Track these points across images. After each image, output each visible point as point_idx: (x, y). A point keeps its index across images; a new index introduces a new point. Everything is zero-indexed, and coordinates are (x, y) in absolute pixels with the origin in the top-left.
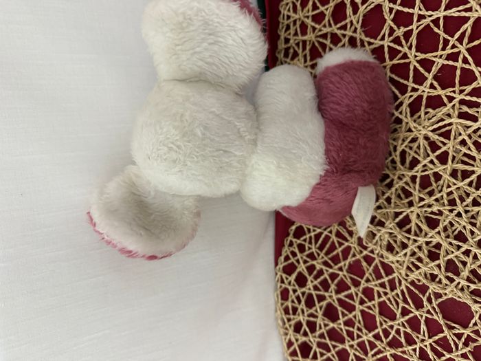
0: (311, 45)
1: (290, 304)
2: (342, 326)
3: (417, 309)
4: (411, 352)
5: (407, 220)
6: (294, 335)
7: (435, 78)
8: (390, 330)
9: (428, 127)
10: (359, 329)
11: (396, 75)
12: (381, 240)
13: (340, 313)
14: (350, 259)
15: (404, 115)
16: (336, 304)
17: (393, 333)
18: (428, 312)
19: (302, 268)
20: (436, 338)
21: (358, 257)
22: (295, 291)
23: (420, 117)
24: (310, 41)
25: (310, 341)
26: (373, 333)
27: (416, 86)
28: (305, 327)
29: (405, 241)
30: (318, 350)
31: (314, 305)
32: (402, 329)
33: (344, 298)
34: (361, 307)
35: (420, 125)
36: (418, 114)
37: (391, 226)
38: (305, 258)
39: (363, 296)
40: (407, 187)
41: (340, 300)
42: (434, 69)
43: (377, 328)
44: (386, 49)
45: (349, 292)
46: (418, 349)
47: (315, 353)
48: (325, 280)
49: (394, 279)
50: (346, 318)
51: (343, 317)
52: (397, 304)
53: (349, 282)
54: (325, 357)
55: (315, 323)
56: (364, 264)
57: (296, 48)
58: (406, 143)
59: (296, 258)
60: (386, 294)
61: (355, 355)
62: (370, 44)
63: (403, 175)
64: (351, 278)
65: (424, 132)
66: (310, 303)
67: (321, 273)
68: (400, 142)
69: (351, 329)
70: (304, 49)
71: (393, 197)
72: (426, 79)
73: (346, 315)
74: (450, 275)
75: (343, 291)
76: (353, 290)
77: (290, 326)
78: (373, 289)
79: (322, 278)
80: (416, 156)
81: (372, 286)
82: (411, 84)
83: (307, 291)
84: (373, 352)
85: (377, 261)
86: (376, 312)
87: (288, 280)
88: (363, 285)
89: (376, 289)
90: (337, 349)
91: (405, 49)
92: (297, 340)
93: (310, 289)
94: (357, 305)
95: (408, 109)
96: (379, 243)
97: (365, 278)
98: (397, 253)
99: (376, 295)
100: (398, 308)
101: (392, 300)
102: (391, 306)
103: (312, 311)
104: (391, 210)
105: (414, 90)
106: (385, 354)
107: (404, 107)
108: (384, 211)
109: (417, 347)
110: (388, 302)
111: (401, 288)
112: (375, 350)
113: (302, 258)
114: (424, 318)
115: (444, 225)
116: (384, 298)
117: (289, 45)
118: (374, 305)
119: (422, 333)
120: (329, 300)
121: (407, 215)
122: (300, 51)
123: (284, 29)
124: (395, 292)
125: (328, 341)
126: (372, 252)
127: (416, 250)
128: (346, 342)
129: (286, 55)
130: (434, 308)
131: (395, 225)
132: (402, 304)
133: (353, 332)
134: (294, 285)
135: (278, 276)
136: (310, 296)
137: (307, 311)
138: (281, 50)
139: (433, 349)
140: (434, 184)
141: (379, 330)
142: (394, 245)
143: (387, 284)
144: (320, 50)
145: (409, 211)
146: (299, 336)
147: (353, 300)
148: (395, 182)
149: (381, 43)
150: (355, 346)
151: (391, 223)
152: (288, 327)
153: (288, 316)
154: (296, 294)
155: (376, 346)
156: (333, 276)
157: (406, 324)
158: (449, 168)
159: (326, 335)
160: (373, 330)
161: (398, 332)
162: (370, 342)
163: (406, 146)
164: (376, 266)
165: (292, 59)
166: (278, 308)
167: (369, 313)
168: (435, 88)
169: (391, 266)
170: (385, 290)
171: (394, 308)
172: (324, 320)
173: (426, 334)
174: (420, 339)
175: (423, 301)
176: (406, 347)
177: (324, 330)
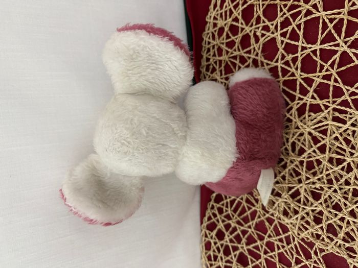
0: (225, 63)
1: (212, 253)
3: (307, 259)
5: (297, 193)
7: (315, 91)
9: (311, 126)
11: (287, 87)
12: (279, 206)
13: (249, 260)
14: (256, 220)
15: (294, 116)
16: (246, 253)
18: (315, 262)
19: (221, 226)
21: (262, 218)
22: (215, 243)
23: (305, 118)
24: (225, 60)
27: (302, 97)
29: (297, 208)
31: (230, 254)
33: (252, 249)
34: (265, 256)
35: (305, 124)
36: (304, 116)
37: (286, 197)
38: (223, 218)
39: (266, 248)
40: (297, 169)
41: (249, 250)
42: (314, 85)
44: (279, 69)
45: (256, 244)
48: (238, 235)
49: (289, 236)
50: (254, 264)
51: (252, 263)
52: (292, 255)
53: (256, 237)
56: (267, 224)
57: (215, 65)
58: (295, 137)
59: (216, 218)
60: (283, 247)
62: (268, 64)
63: (294, 160)
64: (257, 234)
65: (308, 130)
66: (227, 252)
67: (235, 229)
68: (291, 136)
70: (220, 66)
71: (287, 175)
72: (309, 91)
73: (254, 262)
74: (330, 235)
75: (252, 244)
76: (259, 243)
78: (274, 243)
79: (236, 233)
80: (303, 147)
81: (273, 241)
82: (298, 95)
83: (225, 243)
85: (276, 222)
86: (276, 260)
87: (211, 235)
88: (266, 239)
89: (276, 243)
91: (293, 70)
93: (227, 242)
94: (262, 254)
95: (296, 113)
96: (278, 209)
97: (268, 234)
98: (291, 217)
99: (276, 247)
100: (293, 258)
101: (288, 252)
102: (287, 256)
103: (229, 258)
104: (286, 186)
105: (300, 99)
107: (293, 111)
108: (280, 185)
110: (285, 253)
111: (295, 243)
113: (221, 218)
114: (312, 266)
115: (325, 198)
116: (282, 250)
117: (209, 63)
118: (275, 255)
120: (241, 250)
121: (298, 190)
122: (217, 67)
123: (206, 52)
124: (291, 245)
126: (272, 215)
127: (305, 216)
129: (207, 70)
130: (319, 259)
131: (289, 196)
132: (295, 256)
134: (215, 239)
135: (203, 232)
136: (227, 247)
137: (225, 258)
138: (204, 66)
140: (316, 167)
142: (289, 211)
143: (284, 240)
144: (232, 67)
145: (299, 186)
147: (260, 251)
148: (288, 165)
149: (276, 64)
151: (285, 195)
153: (210, 262)
154: (217, 245)
156: (244, 232)
158: (327, 157)
163: (295, 139)
164: (276, 226)
165: (212, 73)
166: (203, 256)
167: (271, 261)
168: (315, 99)
169: (287, 227)
170: (283, 244)
171: (289, 257)
172: (237, 265)
175: (311, 254)
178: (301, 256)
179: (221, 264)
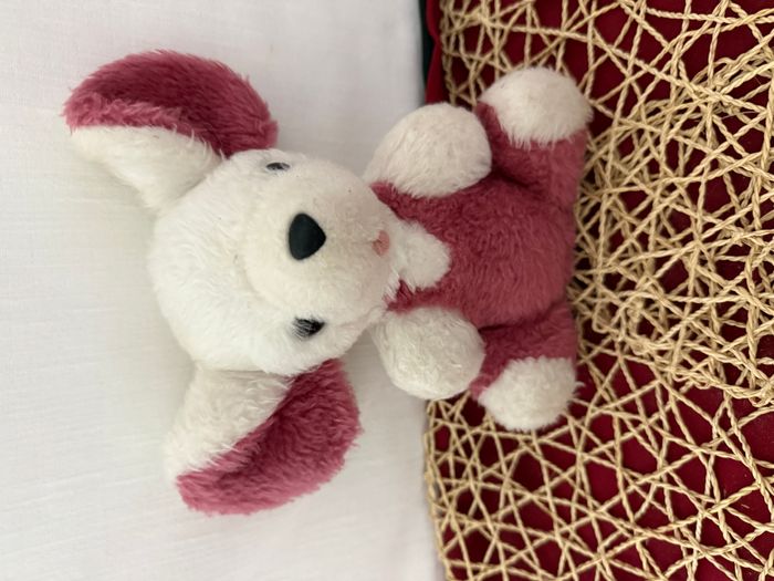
1: (450, 457)
2: (549, 498)
3: (699, 443)
4: (686, 532)
5: (679, 272)
6: (457, 518)
8: (642, 494)
9: (722, 88)
10: (582, 501)
12: (627, 316)
13: (545, 472)
15: (675, 74)
16: (538, 455)
17: (649, 498)
18: (722, 447)
20: (737, 496)
21: (585, 359)
22: (461, 433)
23: (705, 76)
25: (487, 529)
26: (609, 504)
27: (699, 17)
28: (478, 501)
29: (676, 310)
30: (501, 546)
31: (497, 460)
32: (667, 488)
33: (552, 443)
34: (587, 457)
35: (707, 86)
36: (702, 73)
37: (647, 285)
39: (591, 435)
40: (680, 209)
41: (544, 447)
43: (616, 492)
45: (564, 429)
46: (699, 525)
47: (496, 552)
49: (653, 391)
50: (557, 481)
51: (551, 479)
52: (659, 439)
54: (514, 559)
55: (496, 495)
56: (595, 372)
58: (676, 129)
60: (636, 423)
61: (571, 551)
63: (673, 184)
65: (714, 98)
66: (489, 456)
68: (666, 125)
69: (565, 502)
71: (652, 232)
73: (557, 475)
75: (552, 430)
76: (571, 425)
77: (450, 499)
78: (610, 418)
80: (700, 147)
81: (609, 413)
82: (687, 16)
83: (484, 433)
84: (607, 542)
85: (620, 362)
86: (617, 462)
87: (450, 413)
88: (593, 411)
89: (617, 415)
90: (537, 543)
92: (462, 527)
93: (489, 429)
94: (579, 452)
95: (682, 66)
96: (624, 322)
97: (595, 399)
98: (660, 335)
99: (617, 428)
100: (660, 447)
101: (649, 433)
102: (646, 445)
103: (491, 471)
104: (648, 257)
105: (695, 25)
106: (631, 543)
107: (674, 62)
108: (635, 259)
109: (698, 520)
110: (640, 438)
111: (667, 408)
112: (613, 537)
114: (712, 460)
115: (754, 266)
116: (633, 433)
118: (612, 450)
119: (707, 491)
120: (524, 449)
121: (680, 262)
124: (656, 416)
125: (520, 528)
126: (611, 345)
127: (699, 326)
128: (556, 527)
129: (458, 5)
130: (734, 438)
131: (656, 283)
132: (668, 438)
133: (569, 509)
134: (460, 422)
135: (432, 404)
136: (490, 440)
137: (483, 471)
139: (730, 520)
140: (734, 197)
141: (622, 496)
142: (654, 323)
143: (639, 403)
145: (684, 250)
146: (465, 520)
147: (572, 445)
148: (656, 202)
150: (573, 535)
151: (647, 280)
152: (447, 502)
153: (446, 481)
154: (464, 438)
155: (614, 530)
157: (676, 477)
158: (766, 156)
159: (517, 515)
160: (609, 498)
161: (659, 496)
162: (601, 523)
163: (676, 134)
164: (619, 376)
166: (429, 463)
167: (602, 467)
168: (736, 15)
169: (647, 366)
170: (636, 417)
171: (651, 448)
172: (513, 487)
173: (717, 493)
174: (704, 504)
175: (711, 427)
176: (675, 523)
177: (513, 507)
179: (474, 485)
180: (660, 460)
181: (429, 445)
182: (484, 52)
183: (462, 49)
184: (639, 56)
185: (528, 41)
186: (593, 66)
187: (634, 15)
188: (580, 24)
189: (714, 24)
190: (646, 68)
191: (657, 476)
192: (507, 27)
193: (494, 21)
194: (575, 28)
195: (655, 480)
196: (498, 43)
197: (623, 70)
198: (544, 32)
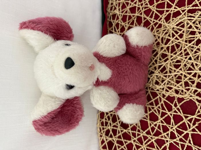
0: (122, 4)
1: (104, 120)
2: (130, 131)
3: (169, 111)
4: (166, 136)
6: (105, 137)
7: (176, 5)
9: (174, 24)
10: (139, 131)
12: (152, 80)
15: (163, 22)
17: (156, 128)
18: (175, 111)
20: (179, 124)
24: (122, 2)
25: (113, 140)
26: (146, 131)
27: (168, 9)
28: (111, 132)
30: (117, 145)
31: (116, 121)
32: (161, 124)
36: (169, 21)
37: (157, 72)
40: (164, 53)
42: (176, 2)
46: (169, 134)
47: (116, 146)
49: (158, 99)
52: (159, 111)
54: (120, 148)
55: (116, 130)
57: (116, 6)
60: (153, 108)
61: (136, 145)
65: (172, 27)
68: (161, 34)
69: (134, 132)
70: (119, 6)
71: (158, 59)
72: (172, 6)
77: (104, 132)
80: (169, 38)
82: (166, 9)
84: (145, 142)
85: (149, 92)
86: (148, 119)
89: (148, 106)
90: (127, 144)
96: (151, 82)
98: (161, 84)
99: (148, 110)
100: (159, 113)
101: (156, 110)
102: (156, 113)
103: (115, 124)
105: (167, 11)
106: (152, 141)
107: (163, 19)
109: (169, 132)
110: (154, 112)
111: (161, 103)
112: (147, 140)
114: (172, 115)
116: (153, 111)
117: (113, 5)
118: (147, 116)
121: (164, 66)
124: (158, 106)
125: (122, 140)
127: (170, 80)
128: (132, 139)
129: (111, 9)
130: (178, 109)
131: (159, 71)
132: (161, 111)
133: (135, 133)
136: (115, 116)
137: (113, 124)
138: (109, 8)
139: (178, 131)
140: (176, 49)
141: (150, 128)
143: (154, 102)
144: (126, 5)
146: (108, 138)
148: (159, 52)
150: (136, 141)
152: (103, 133)
153: (103, 127)
154: (108, 115)
155: (148, 138)
157: (163, 121)
158: (184, 39)
159: (121, 136)
160: (146, 129)
161: (159, 127)
162: (144, 137)
163: (163, 36)
164: (149, 95)
165: (114, 10)
166: (98, 122)
168: (177, 9)
169: (156, 93)
170: (153, 106)
171: (157, 114)
172: (121, 128)
173: (174, 124)
174: (171, 127)
175: (172, 107)
176: (163, 134)
177: (121, 134)
178: (165, 110)
179: (110, 128)
180: (159, 117)
181: (99, 117)
182: (117, 20)
183: (111, 19)
184: (154, 19)
185: (128, 17)
186: (143, 22)
187: (153, 10)
188: (140, 13)
189: (172, 11)
190: (156, 21)
191: (158, 121)
192: (123, 14)
193: (120, 13)
194: (139, 14)
195: (158, 123)
196: (120, 18)
197: (151, 22)
198: (132, 15)
